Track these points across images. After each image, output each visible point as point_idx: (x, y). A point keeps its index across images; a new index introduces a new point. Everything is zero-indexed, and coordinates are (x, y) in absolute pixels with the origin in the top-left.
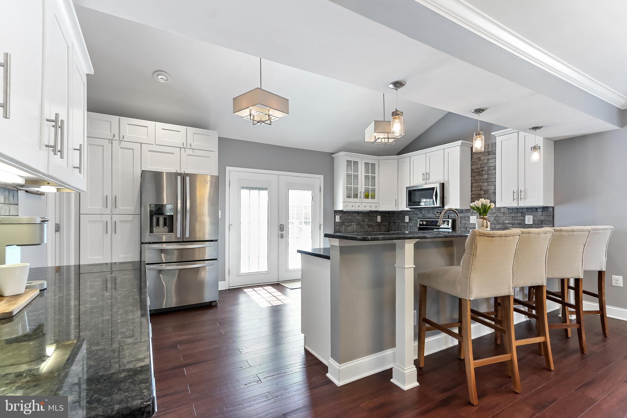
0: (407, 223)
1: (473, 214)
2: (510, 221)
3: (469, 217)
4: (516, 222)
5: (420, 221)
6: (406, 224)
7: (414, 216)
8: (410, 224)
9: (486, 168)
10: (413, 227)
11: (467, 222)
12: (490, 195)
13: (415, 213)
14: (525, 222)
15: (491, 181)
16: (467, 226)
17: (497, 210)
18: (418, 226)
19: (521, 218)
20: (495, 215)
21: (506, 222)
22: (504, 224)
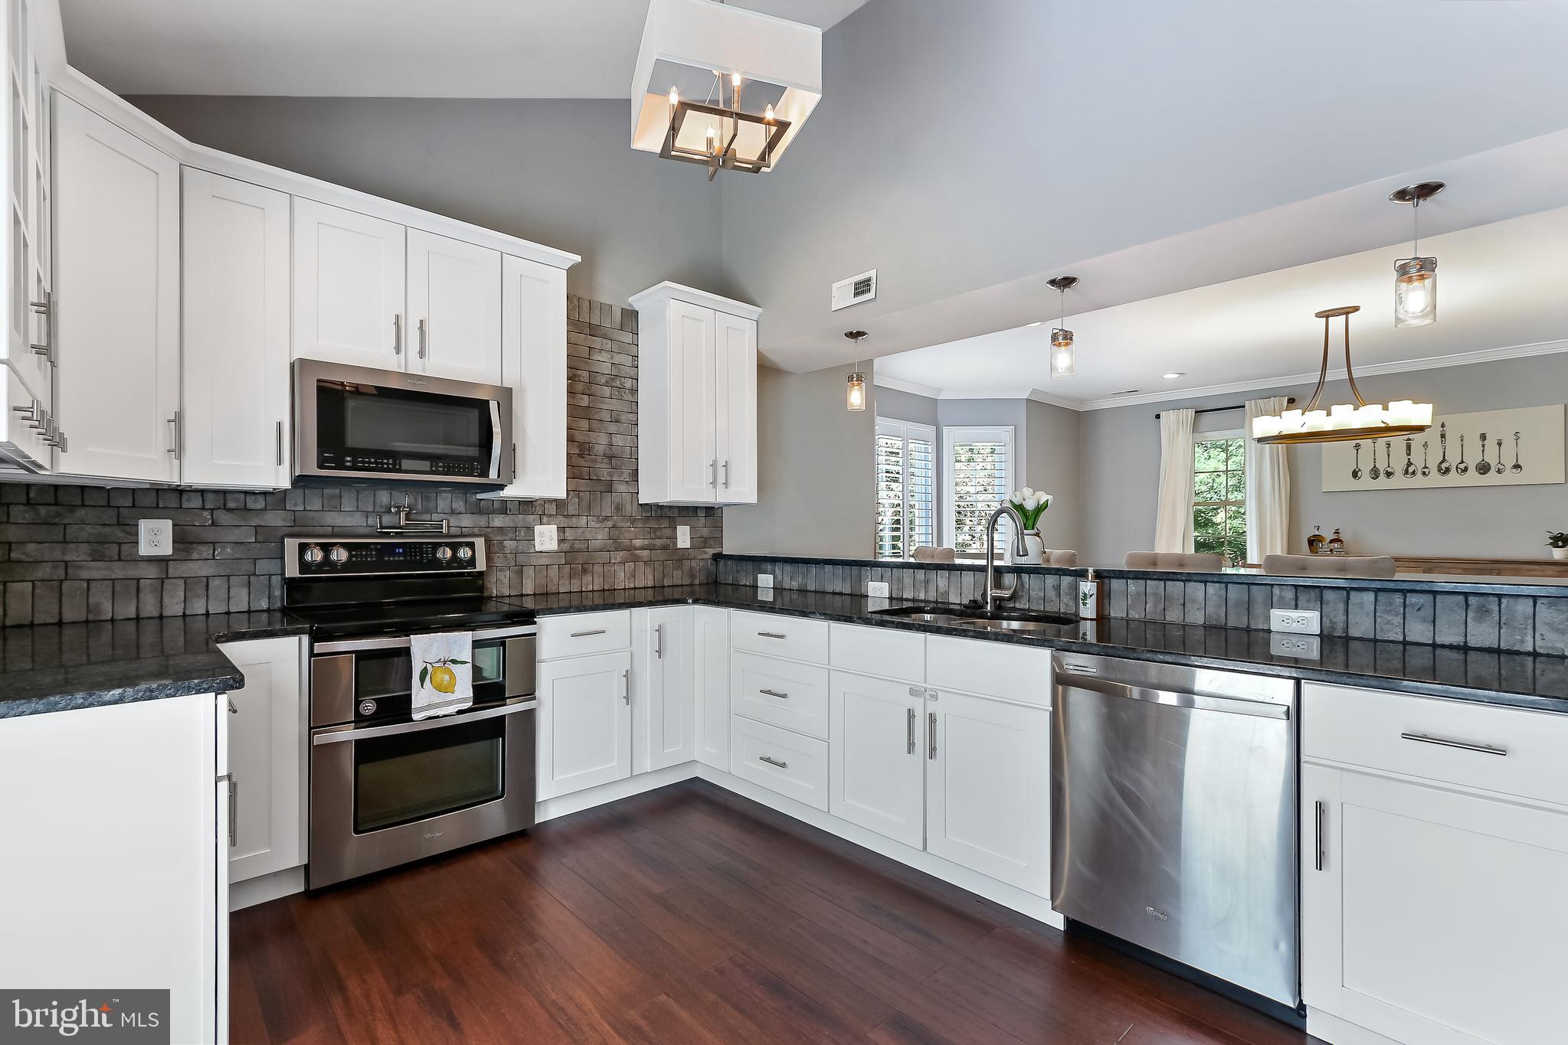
0: (161, 561)
1: (545, 519)
2: (646, 542)
3: (530, 530)
4: (658, 542)
5: (303, 548)
6: (152, 572)
7: (223, 517)
8: (190, 564)
9: (585, 375)
10: (215, 583)
11: (523, 546)
12: (595, 461)
13: (231, 505)
14: (675, 544)
15: (596, 417)
16: (521, 559)
17: (616, 508)
18: (292, 570)
19: (668, 532)
20: (610, 524)
21: (638, 543)
22: (631, 549)
